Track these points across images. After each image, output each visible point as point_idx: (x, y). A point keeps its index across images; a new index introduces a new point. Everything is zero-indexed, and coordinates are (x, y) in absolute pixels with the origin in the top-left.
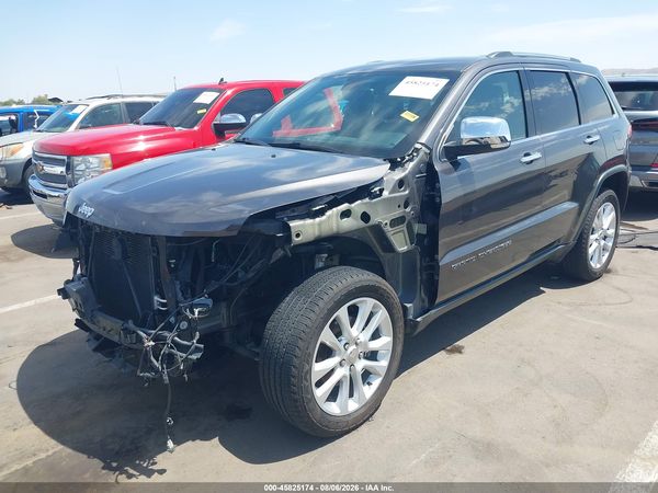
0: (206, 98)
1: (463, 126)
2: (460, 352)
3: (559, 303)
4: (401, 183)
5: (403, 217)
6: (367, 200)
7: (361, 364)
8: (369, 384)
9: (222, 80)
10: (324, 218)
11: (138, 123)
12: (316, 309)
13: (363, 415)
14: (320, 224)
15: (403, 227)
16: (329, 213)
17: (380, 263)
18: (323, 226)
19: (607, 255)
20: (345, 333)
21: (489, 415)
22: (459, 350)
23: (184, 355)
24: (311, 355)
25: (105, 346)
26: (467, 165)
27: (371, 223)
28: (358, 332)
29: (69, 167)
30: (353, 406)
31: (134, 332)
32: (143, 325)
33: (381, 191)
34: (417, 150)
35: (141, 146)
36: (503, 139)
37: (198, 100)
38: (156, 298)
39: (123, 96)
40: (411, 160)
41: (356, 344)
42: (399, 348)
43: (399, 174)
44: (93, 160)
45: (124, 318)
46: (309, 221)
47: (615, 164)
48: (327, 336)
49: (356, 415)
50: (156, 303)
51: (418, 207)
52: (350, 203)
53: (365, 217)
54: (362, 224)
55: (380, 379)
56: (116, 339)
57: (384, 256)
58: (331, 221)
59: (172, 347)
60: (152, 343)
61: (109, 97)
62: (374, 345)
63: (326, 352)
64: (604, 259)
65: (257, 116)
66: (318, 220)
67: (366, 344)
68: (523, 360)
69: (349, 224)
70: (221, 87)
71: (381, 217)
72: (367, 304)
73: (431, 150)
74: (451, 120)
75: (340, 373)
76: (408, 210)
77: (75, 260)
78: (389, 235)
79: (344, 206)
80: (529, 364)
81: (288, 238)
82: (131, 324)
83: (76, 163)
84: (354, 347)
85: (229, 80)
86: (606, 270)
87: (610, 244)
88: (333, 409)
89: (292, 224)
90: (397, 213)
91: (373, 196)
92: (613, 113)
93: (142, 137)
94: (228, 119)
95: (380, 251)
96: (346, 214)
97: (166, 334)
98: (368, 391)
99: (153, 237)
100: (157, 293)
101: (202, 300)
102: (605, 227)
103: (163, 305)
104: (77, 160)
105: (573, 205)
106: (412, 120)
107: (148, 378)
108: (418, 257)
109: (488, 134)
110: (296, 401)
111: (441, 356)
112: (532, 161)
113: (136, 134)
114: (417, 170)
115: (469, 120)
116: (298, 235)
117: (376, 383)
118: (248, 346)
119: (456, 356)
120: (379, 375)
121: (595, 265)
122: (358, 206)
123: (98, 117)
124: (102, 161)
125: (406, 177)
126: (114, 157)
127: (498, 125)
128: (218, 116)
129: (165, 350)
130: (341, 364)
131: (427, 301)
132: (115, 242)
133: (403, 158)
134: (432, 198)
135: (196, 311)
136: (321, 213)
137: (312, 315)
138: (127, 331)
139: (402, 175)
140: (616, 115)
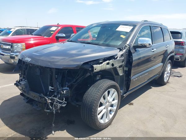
0: (53, 29)
1: (139, 40)
2: (133, 105)
3: (157, 91)
4: (122, 55)
5: (122, 65)
6: (113, 60)
7: (110, 108)
8: (111, 114)
9: (58, 24)
10: (102, 64)
11: (32, 35)
12: (100, 92)
13: (109, 123)
14: (101, 66)
15: (122, 68)
16: (104, 63)
17: (114, 78)
18: (102, 67)
19: (168, 78)
20: (106, 99)
21: (144, 123)
22: (132, 104)
23: (61, 105)
24: (98, 106)
25: (30, 101)
26: (139, 51)
27: (114, 66)
28: (110, 98)
29: (12, 47)
30: (107, 121)
31: (44, 98)
32: (46, 95)
33: (117, 57)
34: (126, 46)
35: (32, 42)
36: (150, 44)
37: (51, 29)
38: (50, 87)
39: (26, 27)
40: (125, 49)
41: (109, 102)
42: (119, 104)
43: (121, 53)
44: (19, 45)
45: (40, 93)
46: (98, 65)
47: (172, 53)
48: (102, 100)
49: (107, 123)
50: (50, 88)
51: (126, 62)
52: (109, 60)
53: (113, 65)
54: (112, 67)
55: (114, 113)
56: (36, 99)
57: (116, 77)
58: (104, 66)
59: (57, 102)
60: (50, 101)
61: (21, 27)
62: (113, 103)
63: (101, 105)
64: (167, 79)
65: (73, 34)
66: (101, 65)
67: (111, 102)
68: (150, 107)
69: (109, 67)
70: (58, 26)
71: (117, 65)
72: (112, 90)
73: (130, 46)
74: (135, 38)
75: (104, 111)
76: (123, 63)
77: (20, 75)
78: (118, 70)
79: (108, 61)
80: (152, 108)
81: (93, 70)
82: (42, 95)
83: (14, 45)
84: (108, 103)
85: (60, 24)
86: (168, 82)
87: (169, 75)
88: (102, 121)
89: (94, 66)
90: (120, 64)
91: (115, 59)
92: (171, 39)
93: (32, 39)
94: (60, 35)
95: (114, 75)
96: (108, 64)
97: (54, 98)
98: (111, 116)
99: (51, 68)
100: (50, 86)
101: (66, 88)
102: (168, 70)
103: (52, 89)
104: (14, 44)
105: (162, 64)
106: (124, 38)
107: (48, 112)
108: (125, 77)
109: (145, 43)
110: (93, 119)
111: (127, 105)
112: (154, 51)
113: (30, 38)
114: (126, 52)
115: (140, 39)
116: (95, 69)
117: (113, 114)
118: (74, 102)
119: (132, 106)
120: (114, 111)
121: (165, 81)
122: (111, 61)
123: (17, 33)
124: (22, 45)
125: (123, 54)
126: (26, 44)
127: (148, 40)
128: (57, 34)
129: (55, 103)
130: (104, 108)
131: (126, 90)
132: (38, 69)
133: (122, 48)
134: (129, 60)
135: (65, 91)
136: (102, 63)
137: (99, 93)
138: (41, 97)
139: (123, 53)
140: (171, 40)
